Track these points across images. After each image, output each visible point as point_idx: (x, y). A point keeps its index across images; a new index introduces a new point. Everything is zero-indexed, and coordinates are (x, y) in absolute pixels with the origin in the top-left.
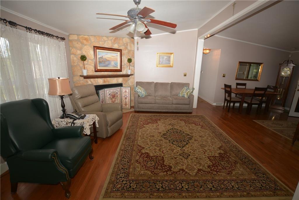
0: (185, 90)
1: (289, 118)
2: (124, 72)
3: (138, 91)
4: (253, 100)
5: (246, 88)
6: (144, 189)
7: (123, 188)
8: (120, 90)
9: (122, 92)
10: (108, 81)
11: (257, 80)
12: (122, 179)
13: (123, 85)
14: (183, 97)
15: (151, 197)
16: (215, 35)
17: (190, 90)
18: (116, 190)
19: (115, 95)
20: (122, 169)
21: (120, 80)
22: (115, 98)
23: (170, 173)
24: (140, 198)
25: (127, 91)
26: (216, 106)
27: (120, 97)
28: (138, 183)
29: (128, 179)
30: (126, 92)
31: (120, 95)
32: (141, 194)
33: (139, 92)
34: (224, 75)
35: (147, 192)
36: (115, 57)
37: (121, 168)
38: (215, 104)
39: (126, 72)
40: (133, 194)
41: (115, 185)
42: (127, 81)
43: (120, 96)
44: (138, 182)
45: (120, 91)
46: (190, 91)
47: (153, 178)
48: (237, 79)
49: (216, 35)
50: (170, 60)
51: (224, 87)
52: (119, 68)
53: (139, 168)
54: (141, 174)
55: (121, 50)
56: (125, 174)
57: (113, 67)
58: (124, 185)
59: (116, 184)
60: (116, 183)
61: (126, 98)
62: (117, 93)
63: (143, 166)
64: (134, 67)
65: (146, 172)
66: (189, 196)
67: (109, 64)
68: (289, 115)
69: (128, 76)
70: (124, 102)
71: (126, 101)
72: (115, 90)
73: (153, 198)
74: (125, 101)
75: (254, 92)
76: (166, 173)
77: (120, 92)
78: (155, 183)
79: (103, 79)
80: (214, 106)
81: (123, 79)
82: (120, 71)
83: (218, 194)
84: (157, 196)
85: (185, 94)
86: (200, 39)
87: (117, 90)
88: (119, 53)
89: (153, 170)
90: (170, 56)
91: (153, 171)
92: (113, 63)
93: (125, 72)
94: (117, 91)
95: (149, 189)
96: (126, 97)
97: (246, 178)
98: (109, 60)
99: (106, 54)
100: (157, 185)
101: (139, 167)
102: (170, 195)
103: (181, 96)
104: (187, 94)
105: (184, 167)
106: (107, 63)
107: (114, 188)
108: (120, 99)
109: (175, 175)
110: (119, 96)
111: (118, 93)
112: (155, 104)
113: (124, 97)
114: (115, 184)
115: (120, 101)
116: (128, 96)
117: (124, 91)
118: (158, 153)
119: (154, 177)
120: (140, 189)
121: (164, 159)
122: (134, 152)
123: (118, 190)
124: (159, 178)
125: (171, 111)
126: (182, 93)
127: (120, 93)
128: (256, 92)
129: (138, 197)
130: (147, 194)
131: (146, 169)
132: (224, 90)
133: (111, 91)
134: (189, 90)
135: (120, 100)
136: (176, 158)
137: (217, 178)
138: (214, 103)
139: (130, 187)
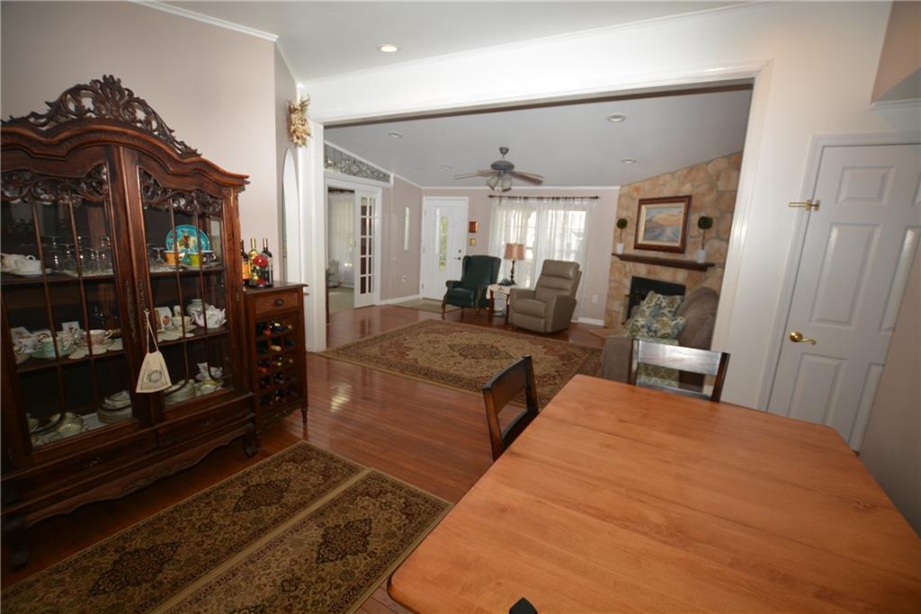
2: (689, 256)
10: (656, 274)
13: (687, 292)
21: (680, 276)
42: (696, 282)
52: (679, 244)
55: (689, 197)
57: (669, 241)
67: (661, 234)
69: (703, 268)
79: (648, 266)
81: (689, 274)
82: (681, 250)
92: (669, 232)
98: (661, 225)
99: (659, 212)
106: (658, 231)
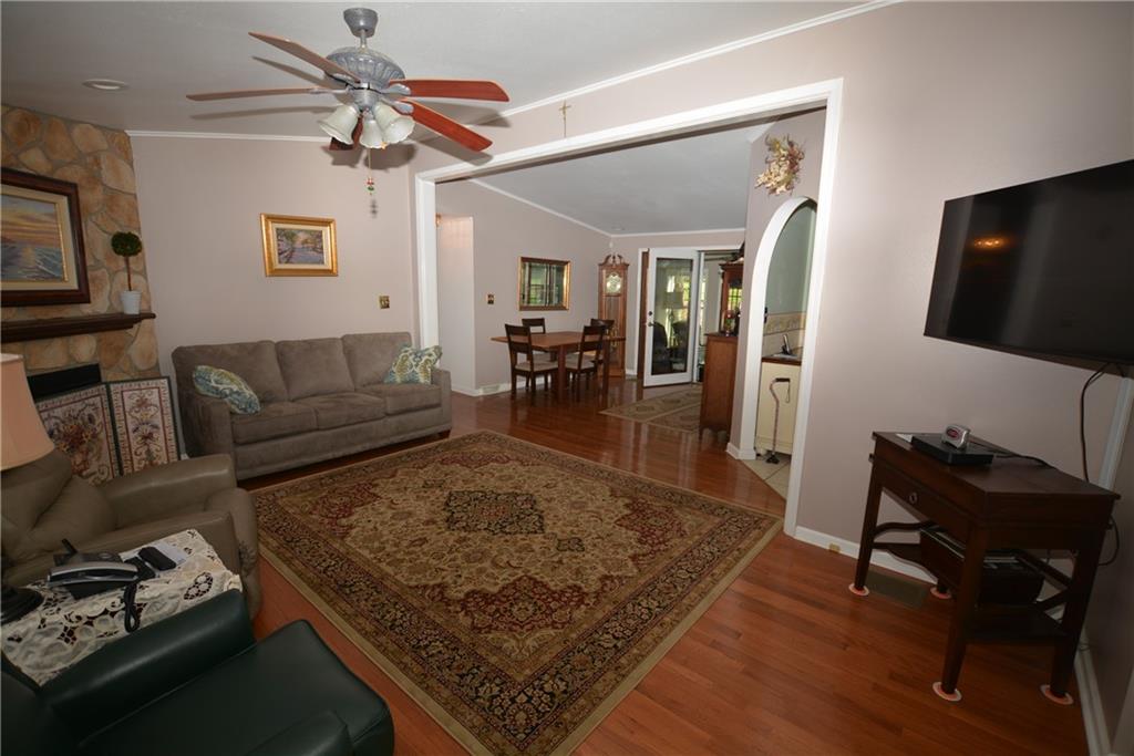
0: (411, 358)
1: (645, 391)
2: (99, 306)
3: (221, 387)
4: (584, 361)
5: (547, 331)
6: (588, 673)
7: (538, 711)
8: (105, 398)
9: (118, 411)
11: (564, 309)
12: (503, 700)
13: (106, 375)
14: (412, 381)
15: (623, 672)
16: (470, 181)
17: (430, 355)
18: (527, 735)
19: (80, 431)
20: (462, 676)
21: (85, 349)
22: (84, 447)
23: (593, 600)
24: (607, 695)
25: (154, 398)
26: (483, 396)
27: (111, 440)
28: (558, 673)
29: (520, 684)
30: (143, 403)
31: (109, 426)
32: (598, 686)
33: (228, 392)
34: (489, 296)
35: (602, 672)
36: (39, 221)
37: (457, 679)
38: (480, 392)
39: (111, 304)
40: (582, 701)
41: (505, 726)
42: (119, 351)
43: (111, 433)
44: (553, 671)
45: (106, 404)
46: (432, 358)
47: (574, 636)
48: (522, 308)
49: (474, 181)
50: (322, 248)
51: (503, 333)
52: (71, 283)
53: (505, 641)
54: (531, 648)
55: (74, 186)
56: (491, 681)
57: (37, 279)
58: (531, 707)
59: (507, 722)
60: (505, 720)
61: (148, 437)
62: (91, 419)
63: (511, 630)
64: (146, 278)
65: (538, 635)
66: (677, 614)
68: (645, 385)
69: (122, 322)
70: (136, 459)
71: (149, 452)
72: (79, 406)
73: (629, 672)
74: (143, 450)
75: (584, 337)
76: (582, 606)
77: (107, 412)
78: (592, 643)
80: (478, 397)
81: (99, 341)
82: (81, 296)
83: (709, 579)
84: (630, 662)
85: (417, 370)
86: (423, 179)
87: (91, 401)
88: (65, 200)
89: (549, 621)
90: (321, 232)
91: (554, 622)
93: (108, 304)
94: (89, 411)
95: (598, 664)
96: (147, 429)
97: (709, 527)
100: (602, 643)
101: (505, 637)
102: (648, 639)
103: (398, 380)
104: (426, 371)
105: (602, 570)
107: (515, 736)
108: (113, 446)
109: (605, 597)
110: (102, 436)
111: (99, 420)
112: (318, 430)
113: (132, 435)
114: (501, 724)
115: (114, 459)
116: (158, 421)
117: (129, 403)
118: (505, 576)
119: (572, 631)
120: (581, 679)
121: (539, 579)
122: (430, 613)
123: (533, 729)
124: (585, 626)
125: (382, 443)
126: (402, 370)
127: (108, 419)
128: (588, 339)
129: (601, 699)
130: (610, 675)
131: (528, 630)
132: (507, 345)
133: (58, 412)
134: (427, 357)
135: (113, 453)
136: (560, 562)
137: (676, 554)
138: (477, 387)
139: (552, 695)
